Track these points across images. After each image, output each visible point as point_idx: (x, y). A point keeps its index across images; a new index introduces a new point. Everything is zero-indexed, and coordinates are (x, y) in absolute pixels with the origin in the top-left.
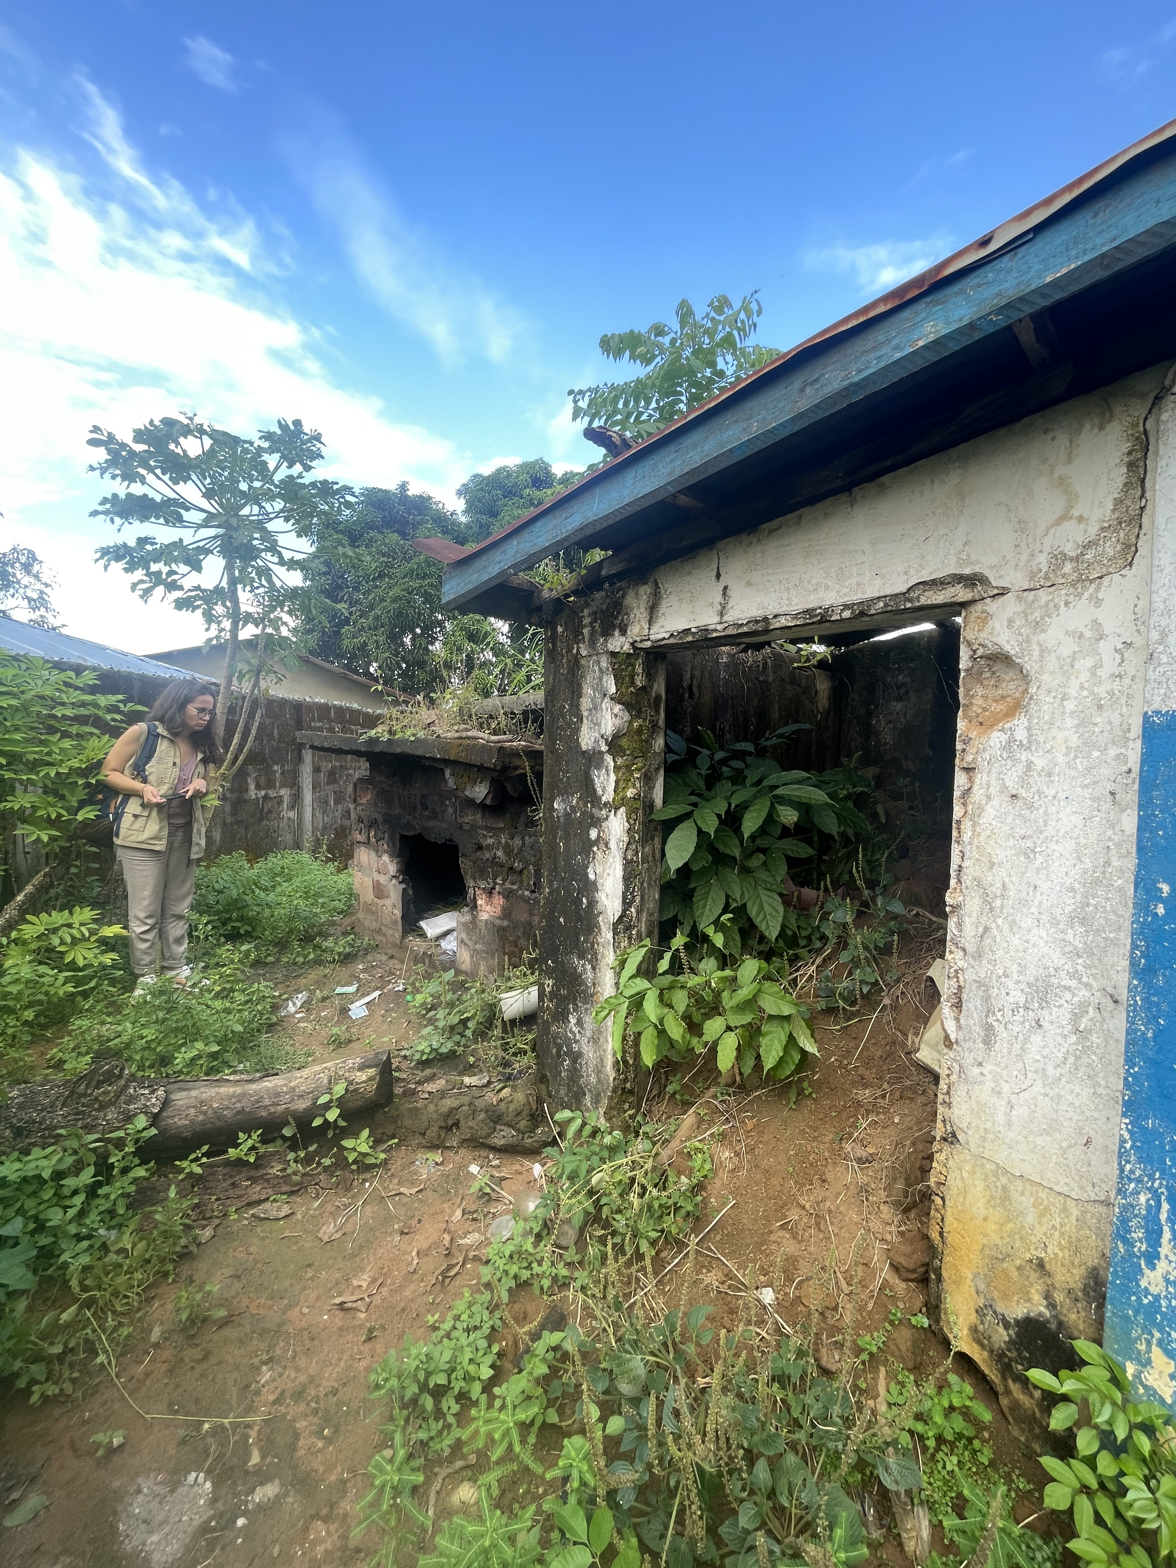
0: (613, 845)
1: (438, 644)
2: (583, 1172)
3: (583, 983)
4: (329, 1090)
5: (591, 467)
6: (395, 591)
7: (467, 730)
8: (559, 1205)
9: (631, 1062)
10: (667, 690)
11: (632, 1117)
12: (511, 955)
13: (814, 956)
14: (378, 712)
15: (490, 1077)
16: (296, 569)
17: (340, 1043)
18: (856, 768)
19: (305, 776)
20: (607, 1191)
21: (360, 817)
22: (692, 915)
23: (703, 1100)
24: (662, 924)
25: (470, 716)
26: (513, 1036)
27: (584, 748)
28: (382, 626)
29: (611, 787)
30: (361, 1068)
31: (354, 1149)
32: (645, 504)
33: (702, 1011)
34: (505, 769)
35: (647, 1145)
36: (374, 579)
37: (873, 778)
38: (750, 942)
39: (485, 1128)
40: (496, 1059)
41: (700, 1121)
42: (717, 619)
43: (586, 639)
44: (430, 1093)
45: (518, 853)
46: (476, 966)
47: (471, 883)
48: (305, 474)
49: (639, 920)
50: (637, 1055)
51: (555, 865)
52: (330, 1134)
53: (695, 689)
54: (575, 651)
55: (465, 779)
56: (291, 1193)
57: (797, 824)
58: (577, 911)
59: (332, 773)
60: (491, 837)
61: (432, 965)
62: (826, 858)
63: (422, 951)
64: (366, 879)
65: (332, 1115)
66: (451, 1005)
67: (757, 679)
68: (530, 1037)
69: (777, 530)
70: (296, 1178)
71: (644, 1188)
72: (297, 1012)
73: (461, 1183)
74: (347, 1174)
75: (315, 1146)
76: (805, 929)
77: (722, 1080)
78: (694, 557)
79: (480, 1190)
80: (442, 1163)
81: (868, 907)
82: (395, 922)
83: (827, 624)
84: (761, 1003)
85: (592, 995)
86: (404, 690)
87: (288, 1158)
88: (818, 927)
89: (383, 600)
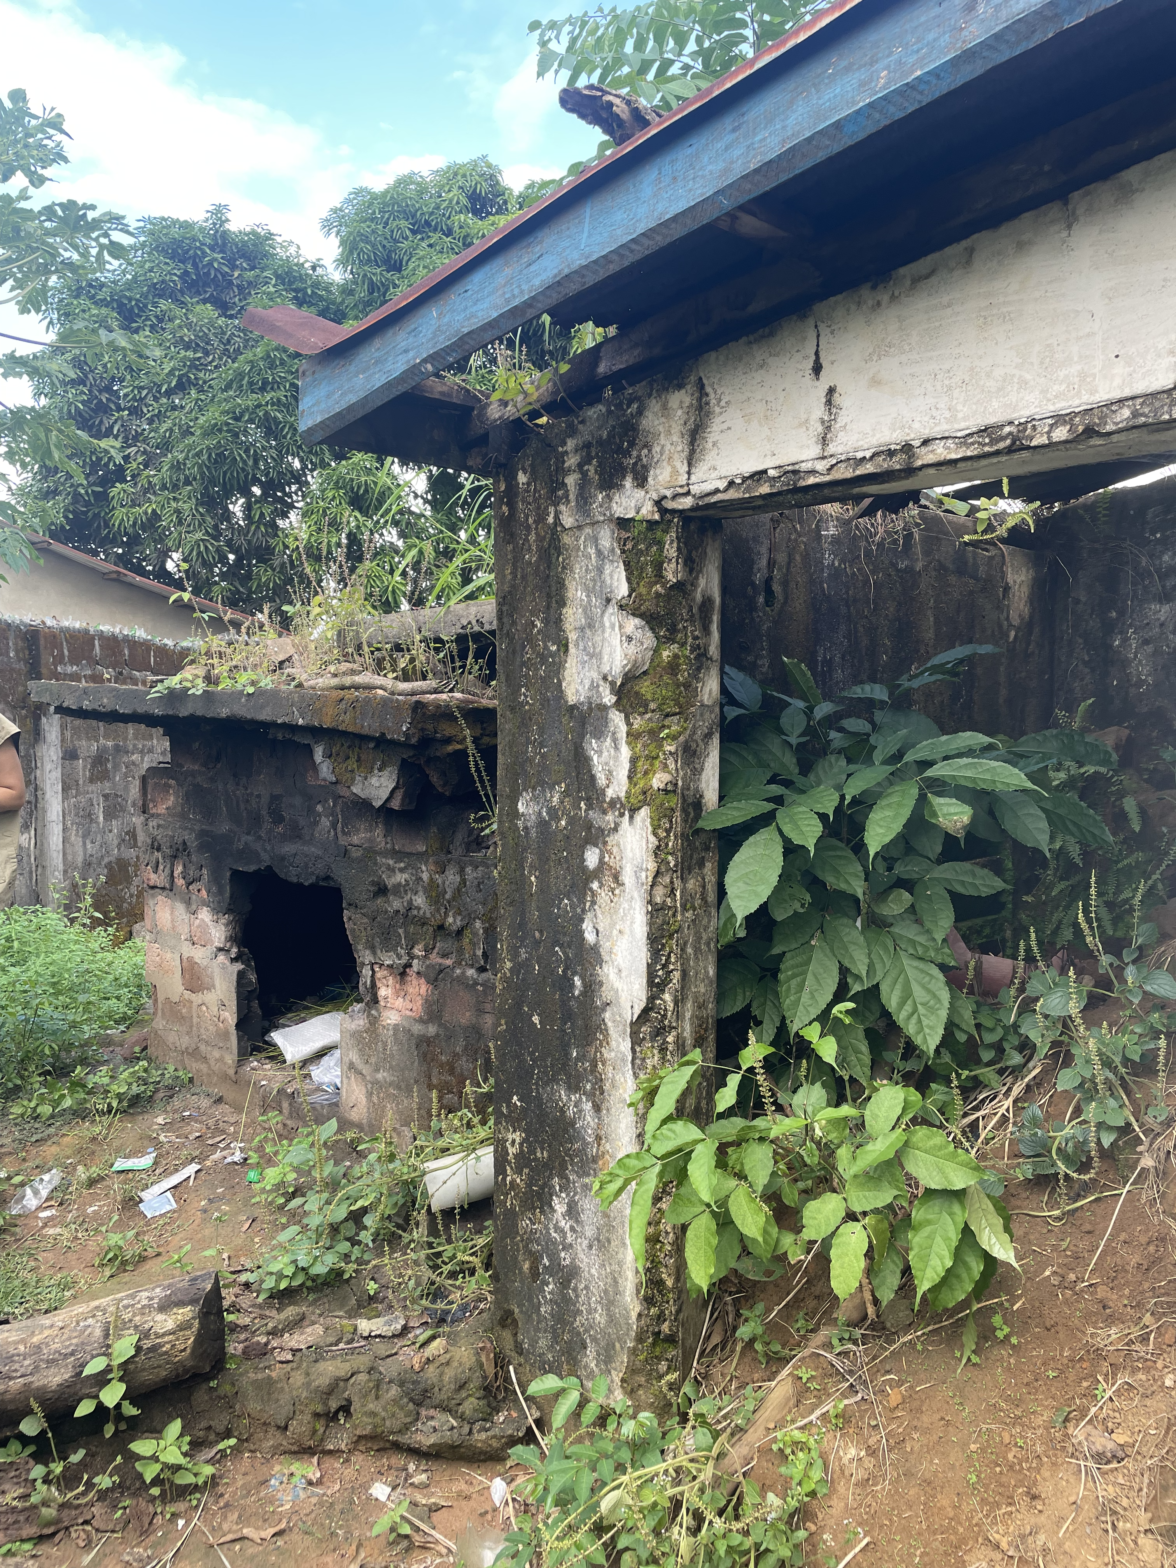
0: (627, 877)
1: (293, 516)
2: (583, 1492)
3: (577, 1136)
4: (106, 1350)
5: (574, 168)
6: (213, 415)
7: (353, 672)
8: (539, 1555)
9: (670, 1283)
10: (725, 590)
11: (674, 1387)
12: (444, 1089)
13: (1010, 1080)
14: (185, 644)
15: (407, 1319)
16: (20, 375)
17: (124, 1263)
18: (1084, 730)
19: (48, 766)
20: (630, 1524)
21: (154, 839)
22: (778, 1007)
23: (807, 1352)
24: (722, 1024)
25: (359, 647)
26: (449, 1241)
27: (572, 699)
28: (187, 482)
29: (623, 772)
30: (164, 1307)
31: (155, 1458)
32: (678, 232)
33: (801, 1185)
34: (426, 742)
35: (703, 1436)
36: (169, 393)
37: (1117, 748)
38: (888, 1056)
39: (401, 1415)
40: (418, 1284)
41: (802, 1392)
42: (815, 450)
43: (572, 497)
44: (295, 1351)
45: (454, 898)
46: (378, 1110)
47: (364, 956)
48: (32, 191)
49: (679, 1016)
50: (680, 1269)
51: (523, 918)
52: (109, 1430)
53: (776, 588)
54: (551, 520)
55: (352, 764)
56: (41, 1539)
57: (970, 832)
58: (564, 1003)
59: (99, 760)
60: (401, 870)
61: (296, 1113)
62: (1029, 899)
63: (276, 1087)
64: (169, 956)
65: (112, 1395)
66: (333, 1185)
67: (894, 565)
68: (481, 1241)
69: (927, 277)
70: (48, 1512)
71: (698, 1517)
72: (40, 1208)
73: (356, 1517)
74: (143, 1504)
75: (81, 1453)
76: (991, 1030)
77: (841, 1315)
78: (772, 334)
79: (393, 1529)
80: (320, 1482)
81: (1109, 987)
82: (226, 1035)
83: (1025, 454)
84: (910, 1168)
85: (595, 1160)
86: (232, 602)
87: (32, 1476)
88: (1016, 1026)
89: (187, 432)
